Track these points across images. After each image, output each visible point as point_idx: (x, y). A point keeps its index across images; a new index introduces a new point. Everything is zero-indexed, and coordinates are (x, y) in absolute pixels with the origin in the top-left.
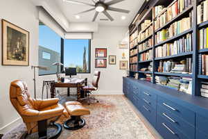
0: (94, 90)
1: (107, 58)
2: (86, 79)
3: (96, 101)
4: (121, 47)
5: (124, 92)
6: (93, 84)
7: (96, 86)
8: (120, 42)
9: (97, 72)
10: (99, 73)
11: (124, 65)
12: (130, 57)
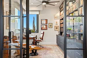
0: (41, 41)
1: (48, 25)
2: (36, 36)
3: (42, 47)
4: (55, 18)
5: (57, 43)
6: (40, 38)
7: (42, 39)
8: (55, 15)
9: (42, 32)
10: (44, 32)
11: (57, 28)
12: (60, 24)
